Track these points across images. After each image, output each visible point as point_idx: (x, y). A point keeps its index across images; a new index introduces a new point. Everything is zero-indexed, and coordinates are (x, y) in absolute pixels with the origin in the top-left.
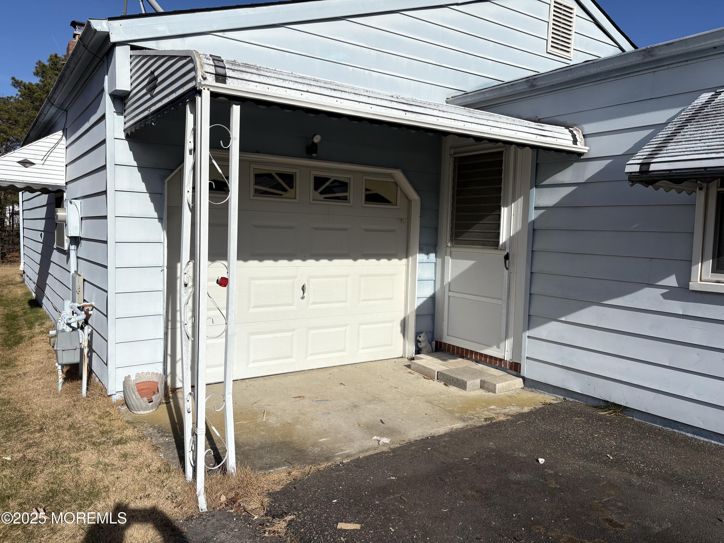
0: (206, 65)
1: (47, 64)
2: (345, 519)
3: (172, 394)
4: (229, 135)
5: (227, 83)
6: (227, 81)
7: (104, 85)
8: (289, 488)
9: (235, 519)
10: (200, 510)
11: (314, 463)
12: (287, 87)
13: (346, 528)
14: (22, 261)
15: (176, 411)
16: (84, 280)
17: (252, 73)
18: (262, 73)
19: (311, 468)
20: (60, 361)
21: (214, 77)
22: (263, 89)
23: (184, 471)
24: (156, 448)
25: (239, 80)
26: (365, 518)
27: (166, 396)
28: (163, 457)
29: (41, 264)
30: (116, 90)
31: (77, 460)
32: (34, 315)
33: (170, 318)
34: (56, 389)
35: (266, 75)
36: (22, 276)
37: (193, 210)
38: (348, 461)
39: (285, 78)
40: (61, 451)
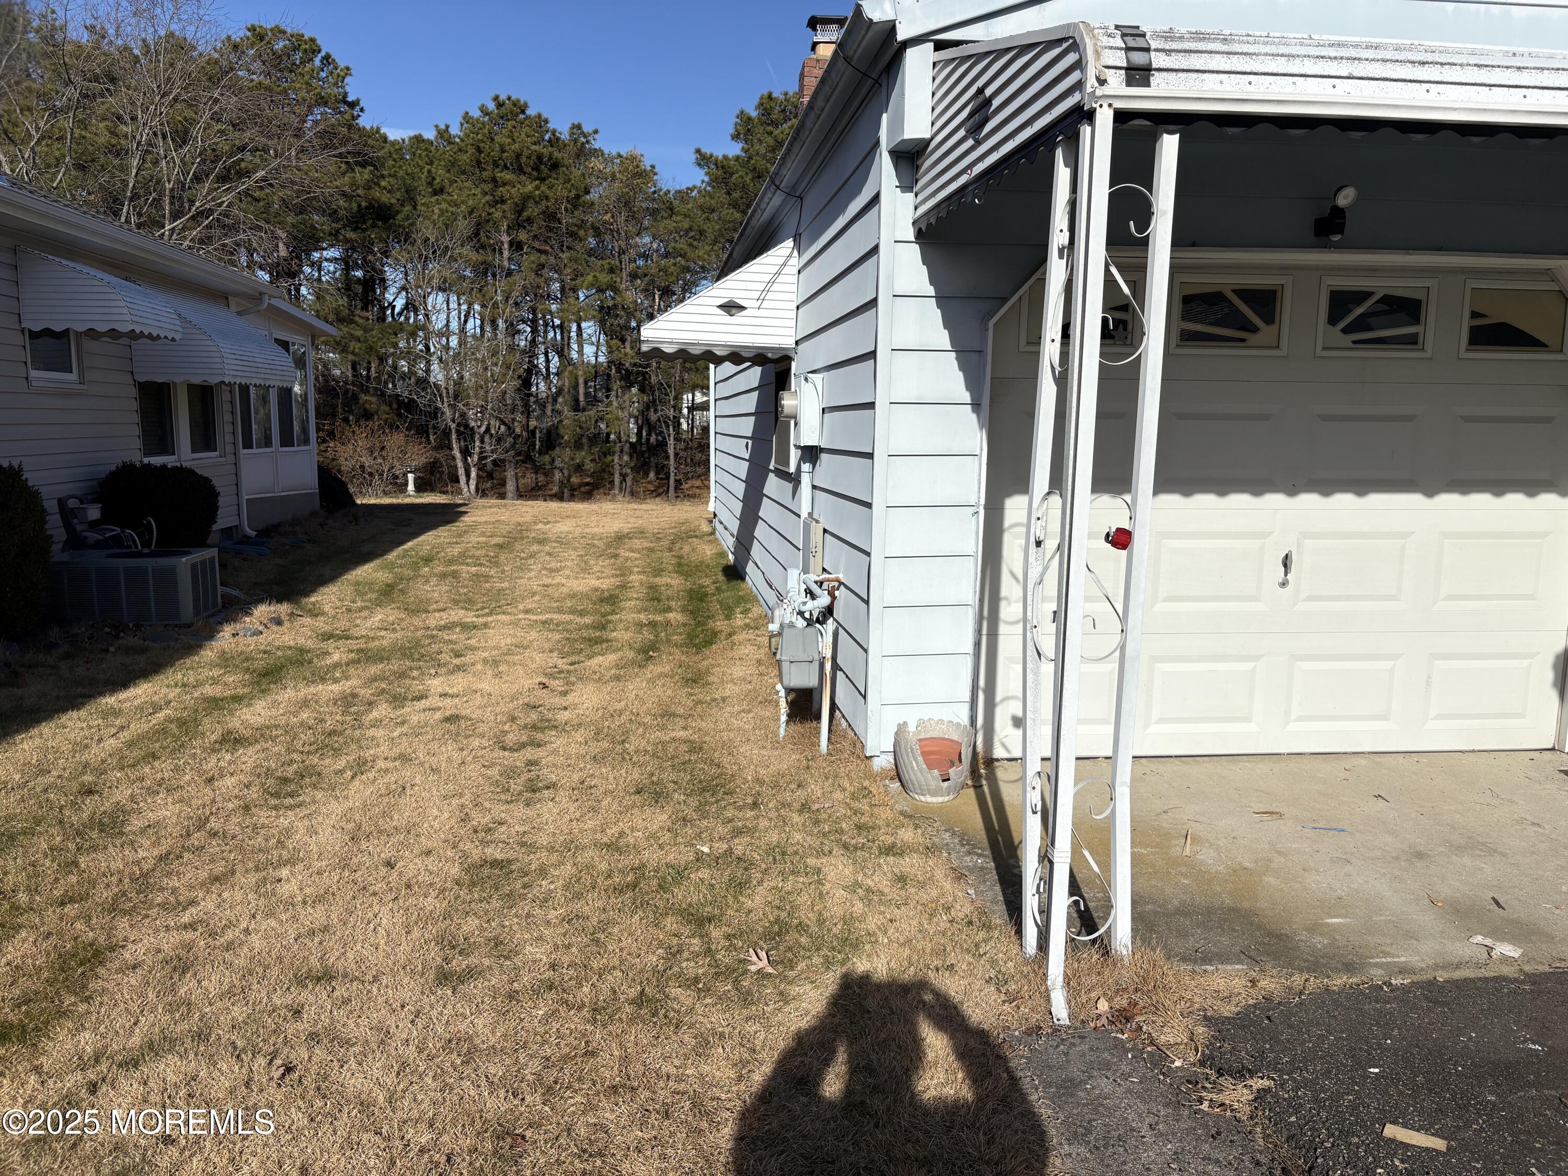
0: (1106, 50)
1: (754, 114)
2: (1403, 1118)
3: (985, 769)
4: (1149, 205)
5: (1152, 84)
6: (1152, 81)
7: (880, 133)
8: (1255, 1016)
9: (1130, 1056)
10: (1055, 1020)
11: (1314, 971)
12: (1296, 72)
13: (1408, 1141)
14: (713, 494)
15: (994, 806)
16: (825, 531)
17: (1211, 52)
18: (1236, 47)
19: (1306, 980)
20: (786, 682)
21: (1124, 76)
22: (1238, 87)
23: (1019, 932)
24: (959, 876)
25: (1180, 74)
26: (1459, 1128)
27: (974, 772)
28: (974, 896)
29: (745, 501)
30: (904, 141)
31: (819, 871)
32: (733, 593)
33: (986, 613)
34: (776, 733)
35: (1245, 50)
36: (711, 522)
37: (1062, 381)
38: (1405, 982)
39: (1294, 52)
40: (790, 850)
